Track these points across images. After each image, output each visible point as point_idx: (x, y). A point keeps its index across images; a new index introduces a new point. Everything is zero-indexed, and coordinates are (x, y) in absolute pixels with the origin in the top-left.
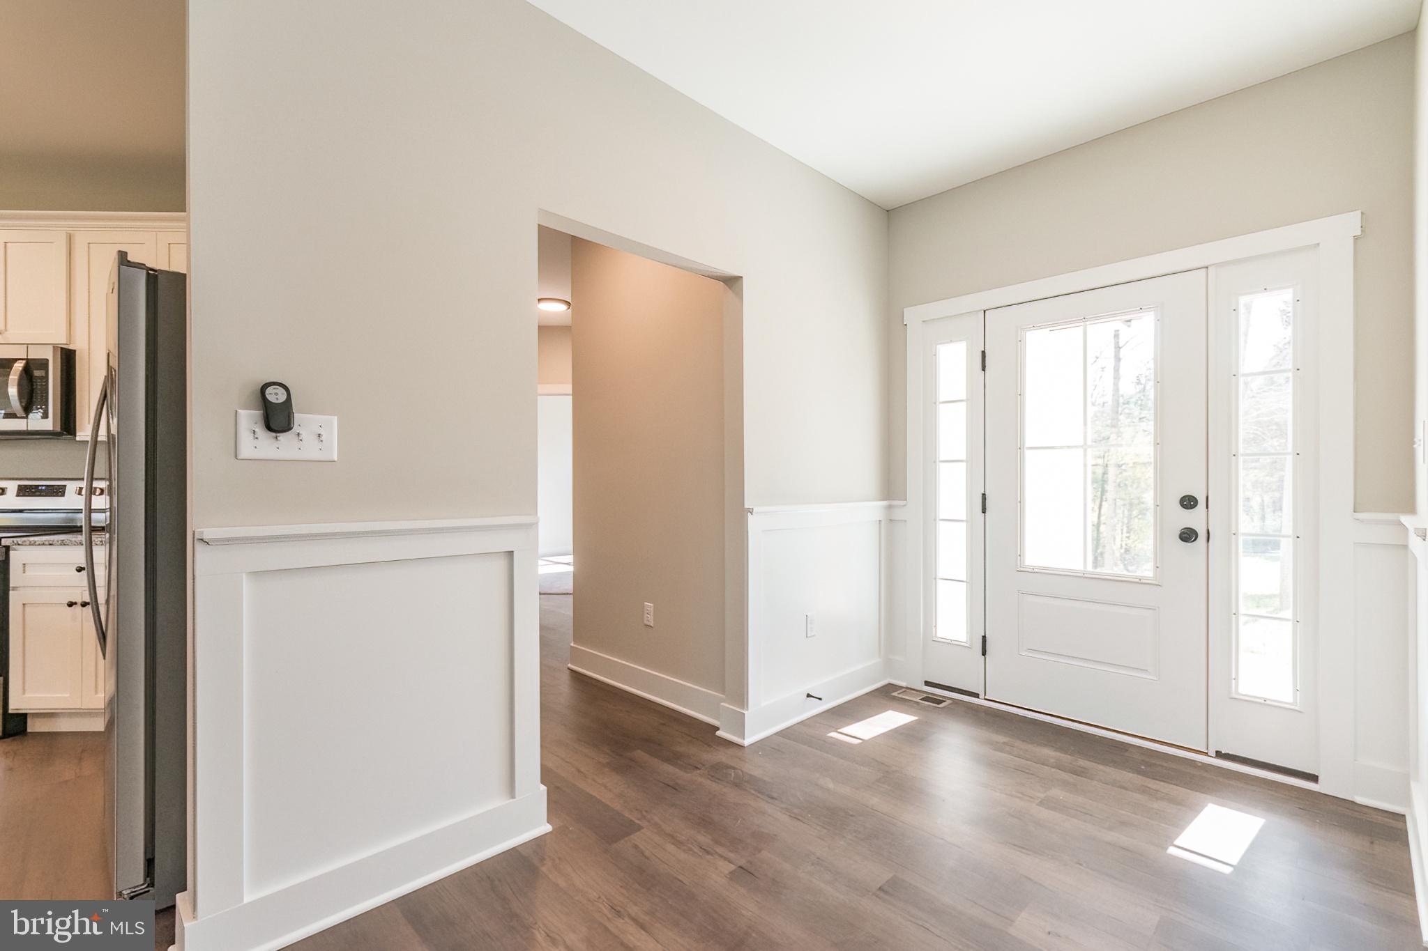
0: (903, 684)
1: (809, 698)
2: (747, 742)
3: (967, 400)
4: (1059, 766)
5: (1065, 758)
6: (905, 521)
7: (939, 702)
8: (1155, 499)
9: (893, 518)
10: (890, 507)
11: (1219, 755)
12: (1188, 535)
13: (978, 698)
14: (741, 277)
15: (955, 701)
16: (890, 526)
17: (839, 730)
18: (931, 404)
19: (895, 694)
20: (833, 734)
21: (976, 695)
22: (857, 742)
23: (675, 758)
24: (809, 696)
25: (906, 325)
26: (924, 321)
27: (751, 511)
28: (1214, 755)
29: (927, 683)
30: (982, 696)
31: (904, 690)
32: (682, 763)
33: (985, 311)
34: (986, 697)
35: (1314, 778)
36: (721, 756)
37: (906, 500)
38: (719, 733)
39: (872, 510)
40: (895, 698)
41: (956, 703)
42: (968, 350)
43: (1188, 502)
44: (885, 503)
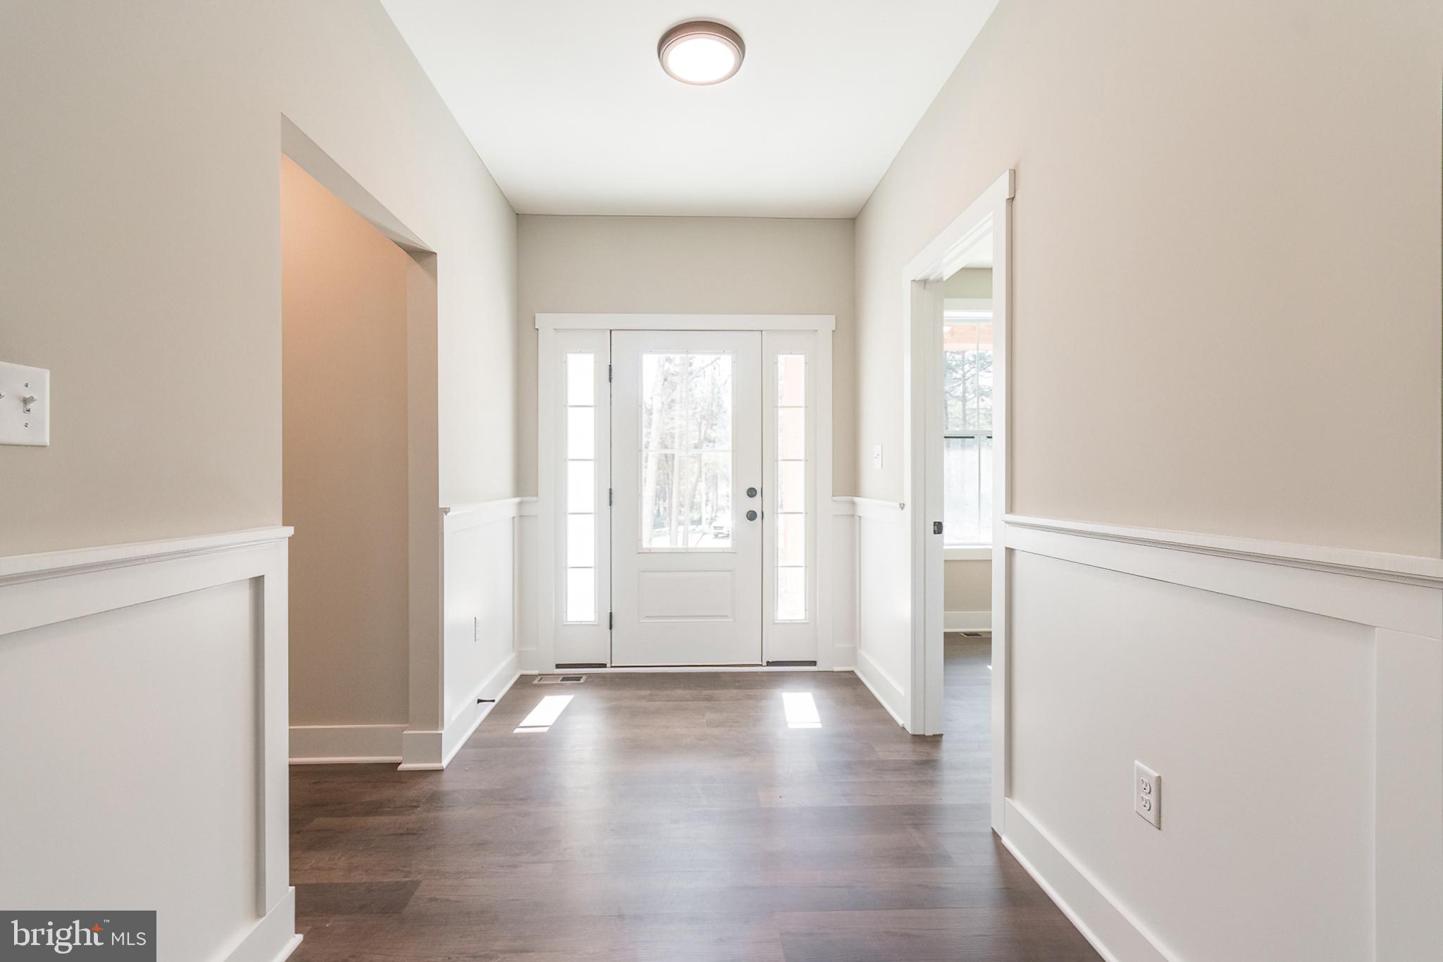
0: (536, 672)
1: (480, 703)
2: (445, 763)
3: (595, 406)
4: (695, 699)
5: (695, 692)
6: (536, 516)
7: (579, 679)
8: (733, 491)
9: (522, 514)
10: (520, 504)
11: (769, 664)
12: (752, 516)
13: (606, 667)
14: (436, 254)
15: (589, 675)
16: (521, 519)
17: (521, 725)
18: (562, 405)
19: (536, 682)
20: (517, 731)
21: (604, 666)
22: (545, 729)
23: (375, 809)
24: (479, 701)
25: (537, 329)
26: (555, 329)
27: (446, 511)
28: (765, 664)
29: (558, 666)
30: (608, 665)
31: (539, 678)
32: (388, 809)
33: (611, 331)
34: (613, 665)
35: (814, 663)
36: (426, 786)
37: (537, 496)
38: (400, 768)
39: (508, 507)
40: (535, 685)
41: (591, 677)
42: (595, 362)
43: (752, 493)
44: (518, 500)
